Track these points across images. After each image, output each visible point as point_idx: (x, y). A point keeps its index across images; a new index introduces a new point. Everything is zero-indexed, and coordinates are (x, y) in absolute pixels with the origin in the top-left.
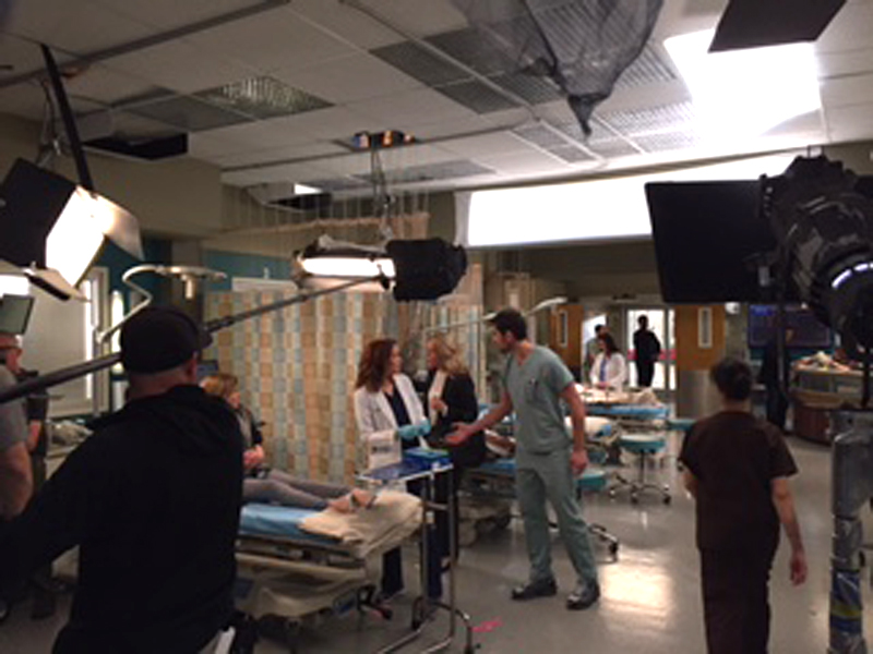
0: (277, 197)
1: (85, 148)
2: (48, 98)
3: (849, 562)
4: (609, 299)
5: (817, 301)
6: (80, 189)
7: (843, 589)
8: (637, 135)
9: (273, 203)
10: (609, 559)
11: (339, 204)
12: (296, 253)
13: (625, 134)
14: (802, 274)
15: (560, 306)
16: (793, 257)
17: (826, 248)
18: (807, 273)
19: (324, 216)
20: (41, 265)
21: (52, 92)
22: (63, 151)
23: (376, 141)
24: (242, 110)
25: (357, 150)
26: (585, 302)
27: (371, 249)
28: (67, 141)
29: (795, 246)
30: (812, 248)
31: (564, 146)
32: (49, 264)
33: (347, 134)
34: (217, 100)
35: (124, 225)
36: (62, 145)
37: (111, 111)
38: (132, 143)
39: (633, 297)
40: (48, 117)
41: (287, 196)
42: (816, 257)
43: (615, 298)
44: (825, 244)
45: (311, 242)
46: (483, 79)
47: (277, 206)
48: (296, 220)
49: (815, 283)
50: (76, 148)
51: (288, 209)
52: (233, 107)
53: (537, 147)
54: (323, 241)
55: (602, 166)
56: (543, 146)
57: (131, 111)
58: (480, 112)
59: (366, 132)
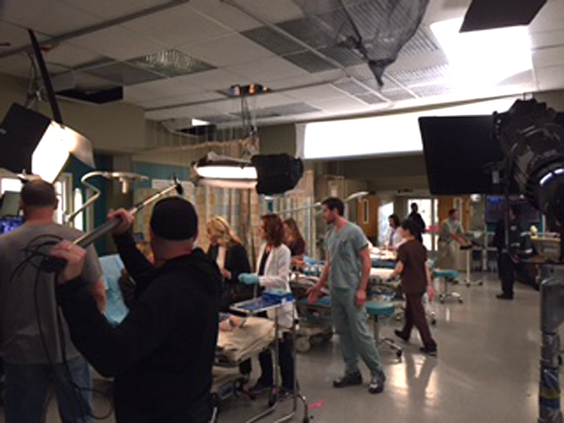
0: (181, 127)
1: (57, 96)
2: (33, 64)
3: (551, 362)
4: (396, 192)
5: (530, 193)
6: (54, 123)
7: (547, 380)
8: (414, 86)
9: (178, 131)
10: (397, 360)
11: (221, 131)
12: (193, 163)
13: (405, 85)
14: (520, 176)
15: (364, 197)
16: (515, 165)
17: (536, 159)
18: (524, 175)
19: (211, 139)
20: (29, 172)
21: (36, 61)
22: (43, 99)
23: (245, 91)
24: (158, 71)
25: (232, 96)
26: (380, 195)
27: (242, 160)
28: (45, 92)
29: (516, 158)
30: (527, 158)
31: (366, 94)
32: (34, 171)
33: (226, 86)
34: (142, 65)
35: (83, 145)
36: (42, 94)
37: (74, 72)
38: (88, 93)
39: (411, 191)
40: (33, 76)
41: (188, 126)
42: (529, 165)
43: (399, 192)
44: (535, 156)
45: (203, 156)
46: (314, 51)
47: (181, 133)
48: (193, 143)
49: (529, 181)
50: (51, 96)
51: (188, 135)
52: (152, 69)
53: (349, 94)
54: (211, 156)
55: (391, 106)
56: (352, 94)
57: (86, 72)
58: (311, 72)
59: (238, 86)
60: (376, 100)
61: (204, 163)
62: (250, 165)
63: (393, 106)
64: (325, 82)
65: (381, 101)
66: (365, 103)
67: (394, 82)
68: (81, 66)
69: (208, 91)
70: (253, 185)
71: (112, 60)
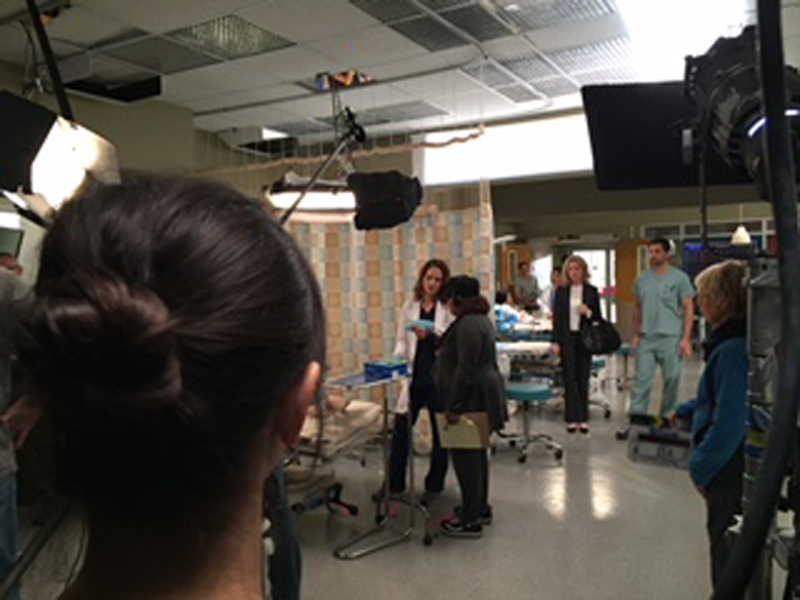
0: (246, 141)
1: (68, 91)
2: (30, 39)
3: (763, 397)
4: (555, 239)
6: (61, 119)
7: (758, 418)
9: (241, 146)
11: (304, 147)
12: (265, 188)
14: (721, 129)
16: (714, 116)
17: (743, 101)
19: (289, 155)
20: (28, 191)
22: (45, 90)
23: (336, 86)
24: (210, 51)
25: (319, 91)
27: (335, 183)
28: (48, 78)
29: (716, 107)
36: (43, 83)
37: (89, 53)
38: (110, 87)
39: (577, 238)
41: (256, 140)
42: (733, 112)
43: (561, 238)
45: (278, 178)
48: (264, 160)
49: (733, 135)
51: (257, 153)
52: (202, 48)
53: (486, 87)
54: (290, 178)
55: (547, 106)
56: (491, 86)
57: (106, 53)
58: (432, 50)
59: (326, 74)
60: (525, 95)
61: (280, 187)
62: (346, 189)
63: (550, 104)
64: (452, 67)
65: (532, 97)
66: (511, 102)
67: (551, 67)
68: (99, 45)
69: (283, 83)
70: (350, 218)
71: (143, 33)
